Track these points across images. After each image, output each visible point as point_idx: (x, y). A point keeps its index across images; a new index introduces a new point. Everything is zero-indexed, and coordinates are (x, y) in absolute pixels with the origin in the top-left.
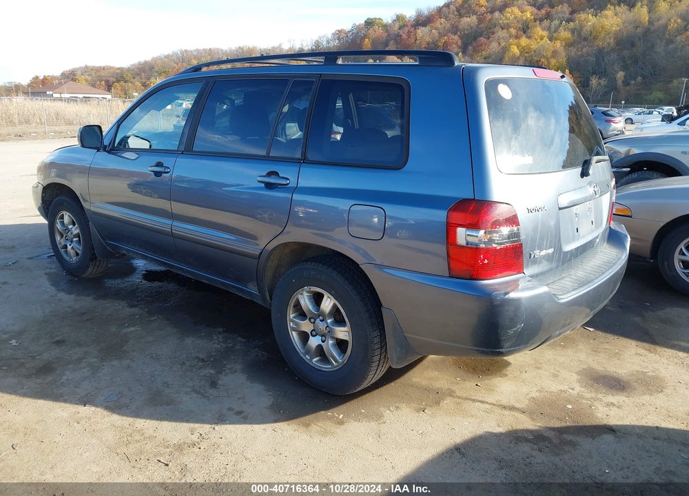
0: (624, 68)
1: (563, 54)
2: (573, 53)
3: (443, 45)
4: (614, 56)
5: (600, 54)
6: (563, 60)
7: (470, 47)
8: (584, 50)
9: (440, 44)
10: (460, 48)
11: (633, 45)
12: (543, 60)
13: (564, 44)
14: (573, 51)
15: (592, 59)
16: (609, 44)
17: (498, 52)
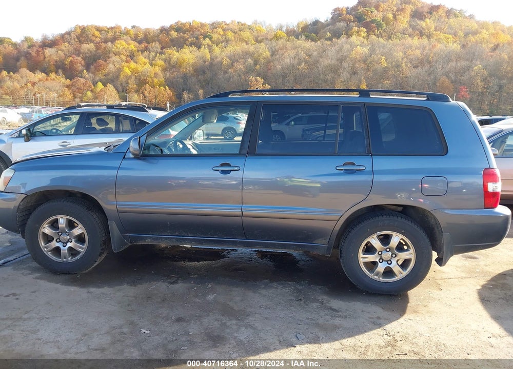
0: (202, 88)
1: (162, 76)
2: (168, 76)
3: (70, 63)
4: (194, 79)
5: (185, 77)
6: (162, 80)
7: (92, 67)
8: (175, 74)
9: (66, 63)
10: (83, 66)
11: (204, 72)
12: (149, 79)
13: (161, 69)
14: (168, 74)
15: (181, 80)
16: (190, 71)
17: (115, 72)
